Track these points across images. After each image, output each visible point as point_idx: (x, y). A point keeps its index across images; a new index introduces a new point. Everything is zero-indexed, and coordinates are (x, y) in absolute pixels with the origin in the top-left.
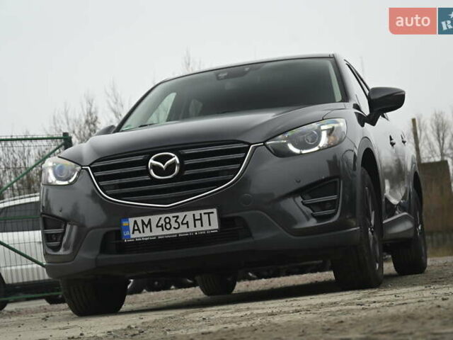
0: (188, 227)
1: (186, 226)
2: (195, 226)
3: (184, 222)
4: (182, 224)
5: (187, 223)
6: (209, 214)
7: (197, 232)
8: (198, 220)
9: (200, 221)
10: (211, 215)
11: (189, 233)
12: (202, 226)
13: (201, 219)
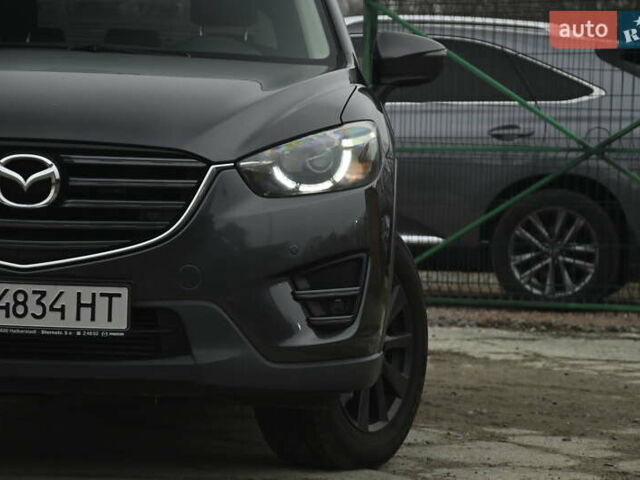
0: (63, 318)
1: (59, 314)
2: (78, 318)
3: (56, 306)
4: (52, 309)
5: (62, 310)
6: (111, 296)
7: (82, 330)
8: (86, 305)
9: (90, 309)
10: (114, 299)
11: (63, 330)
12: (93, 319)
13: (92, 306)
